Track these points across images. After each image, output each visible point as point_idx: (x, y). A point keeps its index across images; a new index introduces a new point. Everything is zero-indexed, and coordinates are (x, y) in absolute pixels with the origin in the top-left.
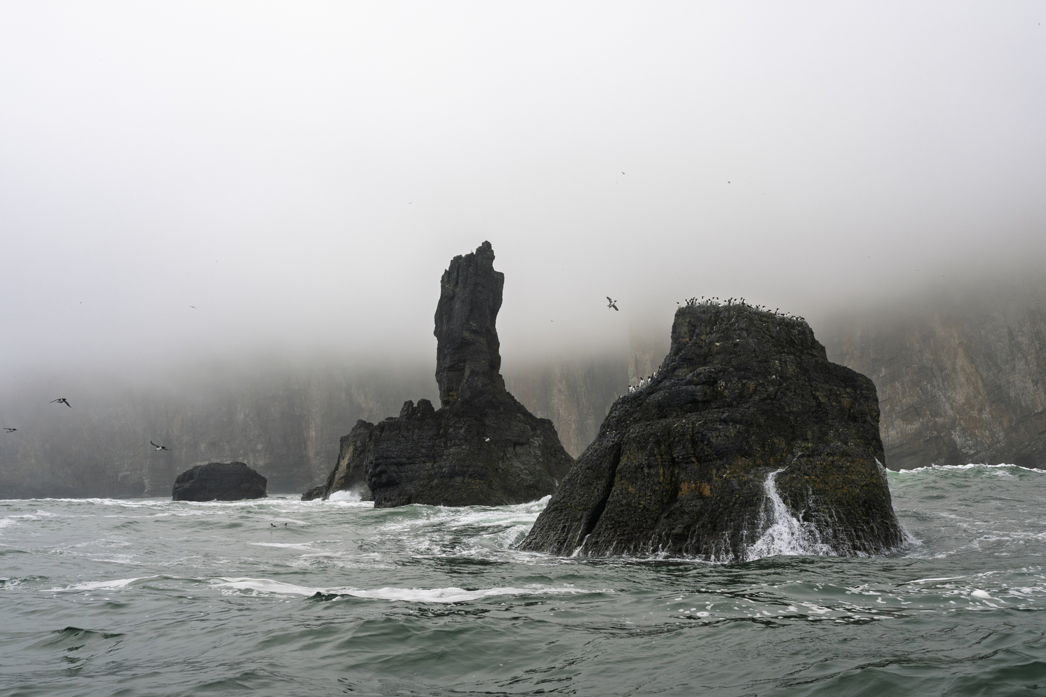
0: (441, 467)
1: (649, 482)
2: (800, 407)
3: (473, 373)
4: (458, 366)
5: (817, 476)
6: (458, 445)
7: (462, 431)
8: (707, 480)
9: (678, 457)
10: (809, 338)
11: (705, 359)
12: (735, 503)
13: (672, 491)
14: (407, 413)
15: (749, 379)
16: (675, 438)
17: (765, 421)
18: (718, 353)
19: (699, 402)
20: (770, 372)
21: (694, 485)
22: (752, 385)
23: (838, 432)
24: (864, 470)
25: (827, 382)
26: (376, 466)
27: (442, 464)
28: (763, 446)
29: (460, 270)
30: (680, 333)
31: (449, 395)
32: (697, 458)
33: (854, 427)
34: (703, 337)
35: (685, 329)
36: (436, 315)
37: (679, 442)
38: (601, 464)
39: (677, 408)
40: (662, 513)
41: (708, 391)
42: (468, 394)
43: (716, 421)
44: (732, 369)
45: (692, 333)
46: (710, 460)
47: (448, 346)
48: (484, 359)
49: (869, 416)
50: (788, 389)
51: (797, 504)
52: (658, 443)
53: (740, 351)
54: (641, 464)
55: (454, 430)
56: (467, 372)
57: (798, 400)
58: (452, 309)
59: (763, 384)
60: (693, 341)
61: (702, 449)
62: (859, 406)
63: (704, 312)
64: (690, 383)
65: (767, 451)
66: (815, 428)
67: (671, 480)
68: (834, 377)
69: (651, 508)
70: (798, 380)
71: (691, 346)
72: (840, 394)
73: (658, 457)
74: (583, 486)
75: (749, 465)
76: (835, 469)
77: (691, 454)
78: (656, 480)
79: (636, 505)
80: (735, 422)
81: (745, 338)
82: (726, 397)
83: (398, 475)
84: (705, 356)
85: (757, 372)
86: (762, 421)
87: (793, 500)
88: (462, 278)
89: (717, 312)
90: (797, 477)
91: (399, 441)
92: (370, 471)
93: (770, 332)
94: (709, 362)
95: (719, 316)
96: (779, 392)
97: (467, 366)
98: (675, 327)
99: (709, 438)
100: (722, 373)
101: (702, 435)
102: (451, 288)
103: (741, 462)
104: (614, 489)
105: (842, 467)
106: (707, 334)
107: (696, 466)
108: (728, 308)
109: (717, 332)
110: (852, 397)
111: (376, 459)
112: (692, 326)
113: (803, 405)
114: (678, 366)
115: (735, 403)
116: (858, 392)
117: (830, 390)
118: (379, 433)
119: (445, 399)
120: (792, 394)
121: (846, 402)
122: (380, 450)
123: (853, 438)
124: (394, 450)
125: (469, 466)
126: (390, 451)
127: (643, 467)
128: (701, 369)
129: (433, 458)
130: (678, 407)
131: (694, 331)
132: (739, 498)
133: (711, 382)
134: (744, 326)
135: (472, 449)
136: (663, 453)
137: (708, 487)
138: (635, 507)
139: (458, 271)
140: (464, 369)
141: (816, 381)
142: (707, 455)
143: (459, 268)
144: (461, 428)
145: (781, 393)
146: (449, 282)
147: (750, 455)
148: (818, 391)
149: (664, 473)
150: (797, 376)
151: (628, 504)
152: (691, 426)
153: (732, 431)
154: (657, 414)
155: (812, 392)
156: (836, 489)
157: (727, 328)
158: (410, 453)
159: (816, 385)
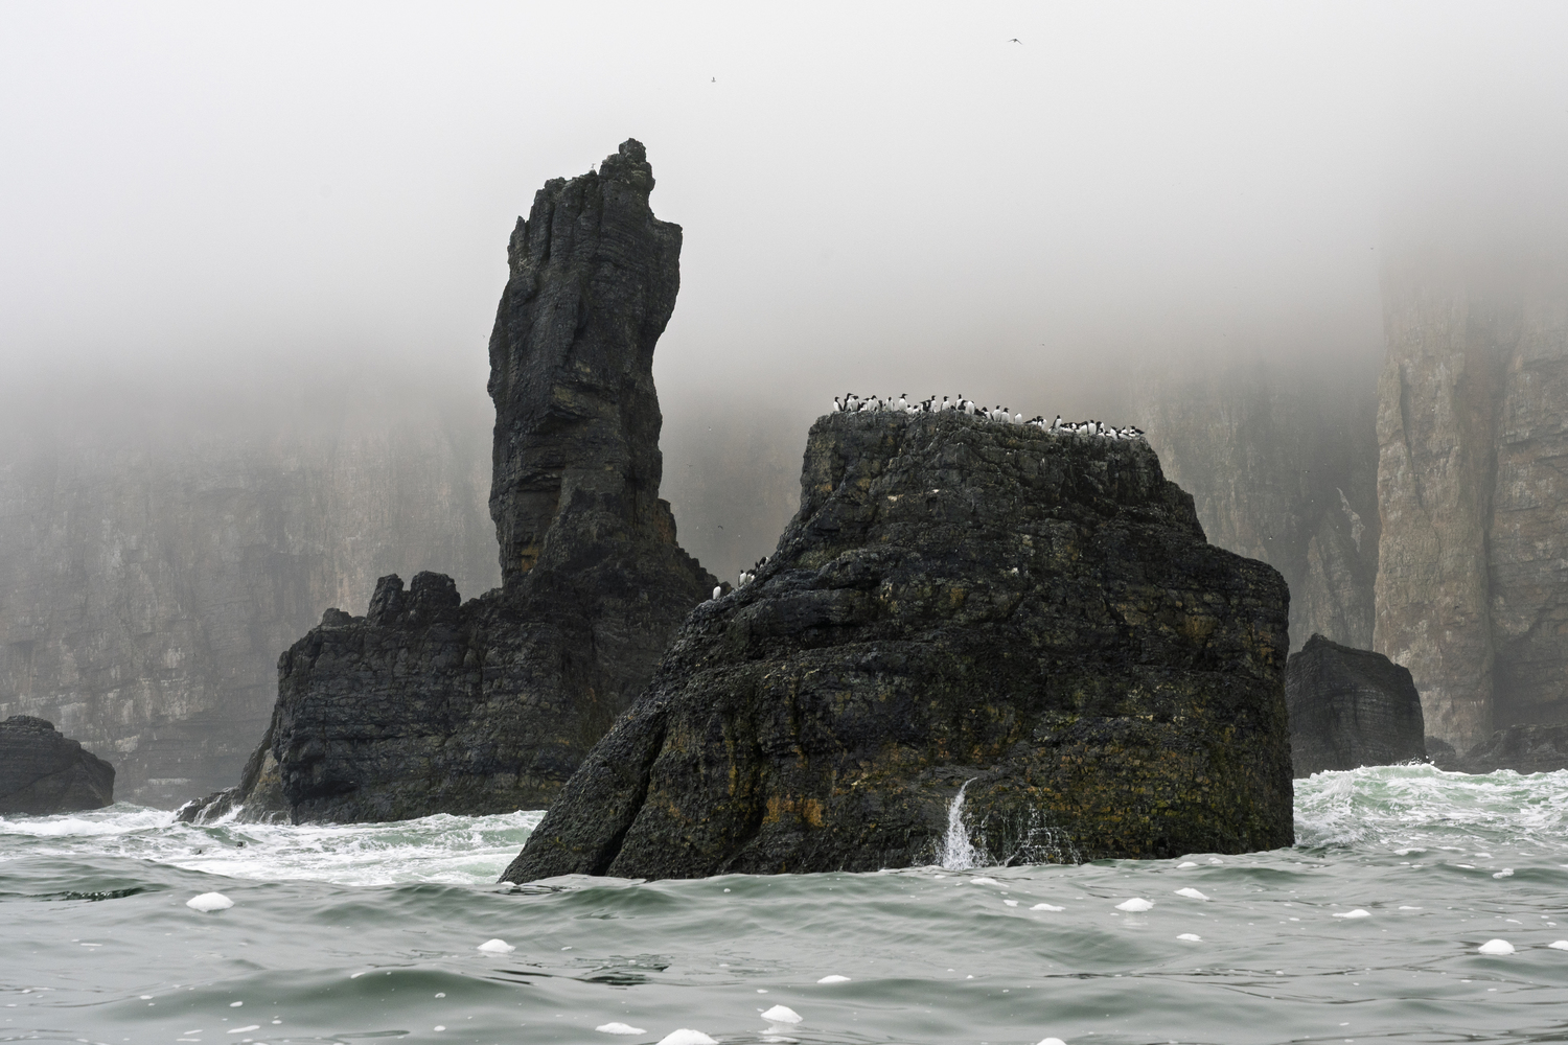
0: (461, 748)
1: (707, 795)
2: (1072, 635)
3: (580, 498)
4: (545, 479)
5: (1056, 787)
6: (509, 692)
7: (520, 657)
8: (819, 793)
9: (765, 743)
10: (1145, 477)
11: (865, 530)
12: (865, 841)
13: (752, 814)
14: (384, 607)
15: (951, 575)
16: (762, 702)
17: (969, 669)
18: (893, 518)
19: (835, 625)
20: (1006, 561)
21: (791, 803)
22: (956, 589)
23: (1150, 691)
24: (1175, 777)
25: (1150, 580)
26: (299, 742)
27: (465, 740)
28: (956, 722)
29: (555, 220)
30: (816, 471)
31: (521, 557)
32: (801, 745)
33: (1192, 680)
34: (862, 483)
35: (825, 465)
36: (492, 340)
37: (768, 711)
38: (628, 754)
39: (787, 638)
40: (725, 859)
41: (857, 603)
42: (563, 556)
43: (847, 669)
44: (916, 554)
45: (839, 473)
46: (828, 751)
47: (518, 424)
48: (610, 463)
49: (1249, 657)
50: (1045, 598)
51: (1001, 844)
52: (729, 713)
53: (939, 514)
54: (694, 756)
55: (501, 654)
56: (565, 498)
57: (1067, 622)
58: (531, 326)
59: (986, 586)
60: (839, 492)
61: (811, 728)
62: (1229, 632)
63: (869, 427)
64: (824, 583)
65: (965, 733)
66: (1096, 683)
67: (751, 790)
68: (1173, 570)
69: (703, 849)
70: (1077, 577)
71: (835, 503)
72: (1184, 607)
73: (728, 742)
74: (589, 800)
75: (916, 762)
76: (1101, 773)
77: (791, 737)
78: (720, 790)
79: (678, 842)
80: (890, 671)
81: (953, 487)
82: (892, 616)
83: (353, 767)
84: (866, 525)
85: (974, 562)
86: (962, 668)
87: (993, 836)
88: (558, 241)
89: (899, 428)
90: (1011, 788)
91: (358, 680)
92: (284, 756)
93: (1021, 469)
94: (872, 537)
95: (903, 436)
96: (1021, 605)
97: (566, 480)
98: (807, 457)
99: (827, 705)
100: (891, 564)
101: (813, 697)
102: (531, 268)
103: (897, 755)
104: (644, 807)
105: (1119, 769)
106: (873, 476)
107: (799, 764)
108: (926, 416)
109: (894, 472)
110: (1215, 614)
111: (299, 726)
112: (841, 457)
113: (1079, 632)
114: (806, 545)
115: (908, 628)
116: (1234, 601)
117: (1159, 599)
118: (308, 660)
119: (511, 565)
120: (1054, 608)
121: (1197, 624)
122: (309, 702)
123: (1186, 707)
124: (343, 702)
125: (532, 747)
126: (332, 705)
127: (697, 763)
128: (847, 554)
129: (444, 723)
130: (790, 635)
131: (844, 469)
132: (876, 828)
133: (867, 581)
134: (954, 458)
135: (545, 704)
136: (737, 734)
137: (819, 807)
138: (675, 846)
139: (550, 222)
140: (558, 488)
141: (1122, 578)
142: (822, 741)
143: (551, 214)
144: (519, 648)
145: (1026, 606)
146: (526, 250)
147: (922, 742)
148: (1125, 600)
149: (737, 775)
150: (1075, 568)
151: (664, 841)
152: (794, 678)
153: (882, 690)
154: (749, 651)
155: (1107, 604)
156: (1096, 814)
157: (916, 464)
158: (384, 711)
159: (1122, 586)
